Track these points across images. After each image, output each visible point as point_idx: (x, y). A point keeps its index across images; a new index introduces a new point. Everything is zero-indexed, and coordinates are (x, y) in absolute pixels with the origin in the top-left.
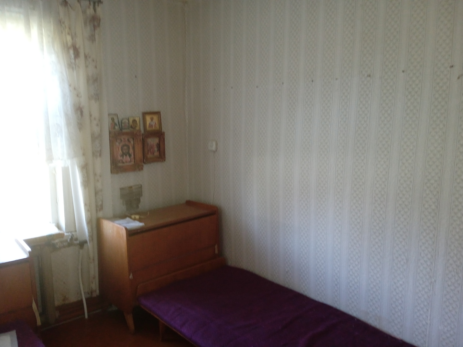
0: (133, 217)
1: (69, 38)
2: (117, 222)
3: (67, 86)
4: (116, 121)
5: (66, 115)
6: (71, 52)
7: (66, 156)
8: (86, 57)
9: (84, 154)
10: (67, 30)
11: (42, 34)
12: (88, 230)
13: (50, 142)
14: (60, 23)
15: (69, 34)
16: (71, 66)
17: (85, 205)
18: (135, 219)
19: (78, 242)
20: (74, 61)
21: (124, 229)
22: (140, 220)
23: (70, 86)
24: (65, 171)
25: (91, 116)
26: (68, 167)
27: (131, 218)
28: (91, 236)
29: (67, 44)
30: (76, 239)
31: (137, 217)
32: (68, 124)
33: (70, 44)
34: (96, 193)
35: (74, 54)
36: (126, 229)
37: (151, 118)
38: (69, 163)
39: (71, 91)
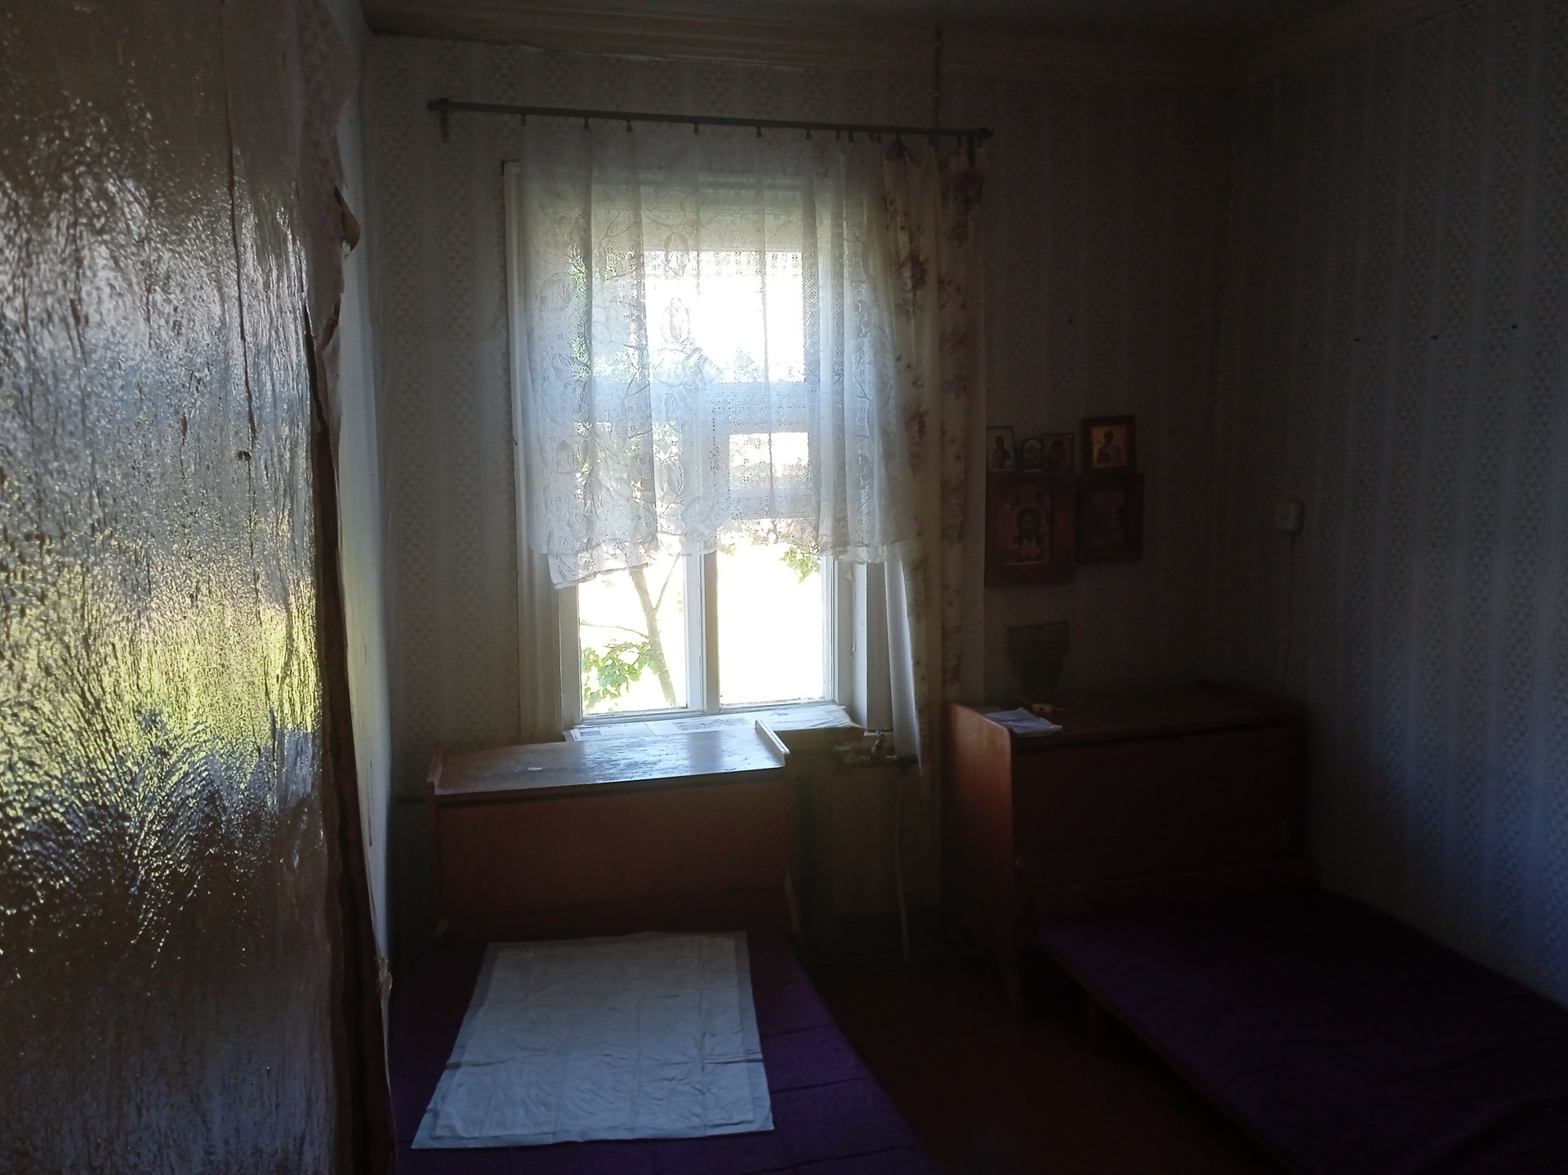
0: (1036, 707)
1: (903, 238)
2: (992, 715)
3: (890, 363)
4: (1008, 445)
5: (885, 433)
6: (907, 273)
7: (877, 537)
8: (941, 282)
9: (920, 534)
10: (900, 219)
11: (840, 235)
12: (921, 729)
13: (844, 500)
14: (883, 203)
15: (903, 228)
16: (903, 310)
17: (917, 663)
18: (1040, 714)
19: (895, 757)
20: (910, 296)
21: (1006, 731)
22: (1053, 718)
23: (898, 359)
24: (875, 574)
25: (943, 434)
26: (882, 564)
27: (1030, 710)
28: (927, 745)
29: (897, 253)
30: (892, 751)
31: (1048, 708)
32: (888, 457)
33: (904, 254)
34: (945, 636)
35: (913, 277)
36: (1011, 732)
37: (1105, 436)
38: (884, 553)
39: (899, 373)
